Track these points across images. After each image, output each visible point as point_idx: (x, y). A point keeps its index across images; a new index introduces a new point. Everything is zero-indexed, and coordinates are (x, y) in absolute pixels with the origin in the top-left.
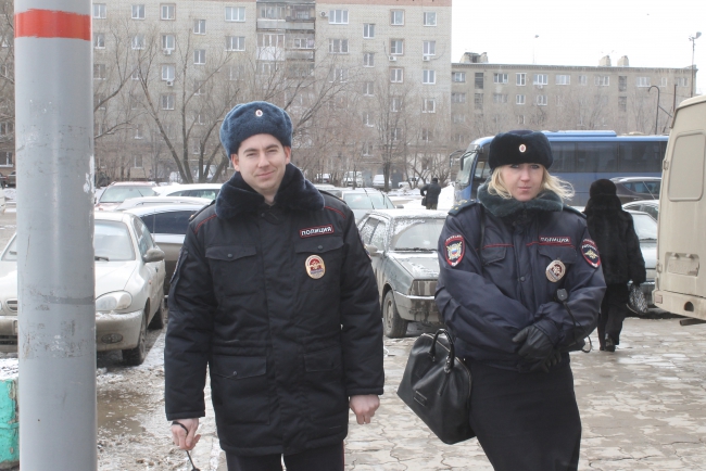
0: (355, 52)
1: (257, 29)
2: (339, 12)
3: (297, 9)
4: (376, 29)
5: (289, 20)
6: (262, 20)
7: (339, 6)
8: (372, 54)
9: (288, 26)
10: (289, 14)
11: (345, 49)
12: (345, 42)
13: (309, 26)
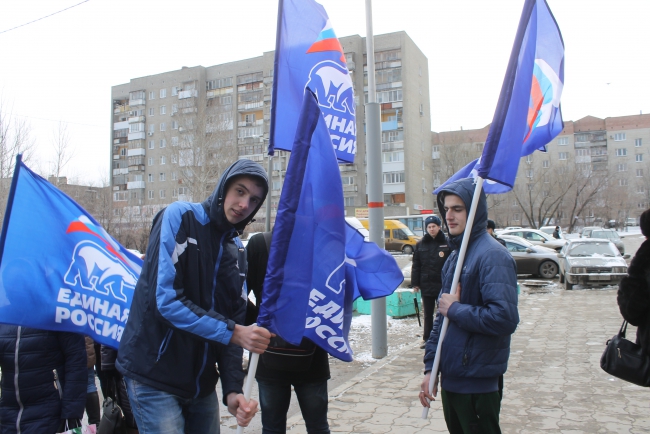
0: (631, 154)
1: (575, 148)
2: (620, 135)
3: (597, 135)
4: (642, 141)
5: (592, 141)
6: (577, 143)
7: (620, 132)
8: (641, 155)
9: (592, 145)
10: (592, 138)
11: (625, 153)
12: (625, 151)
13: (604, 144)
